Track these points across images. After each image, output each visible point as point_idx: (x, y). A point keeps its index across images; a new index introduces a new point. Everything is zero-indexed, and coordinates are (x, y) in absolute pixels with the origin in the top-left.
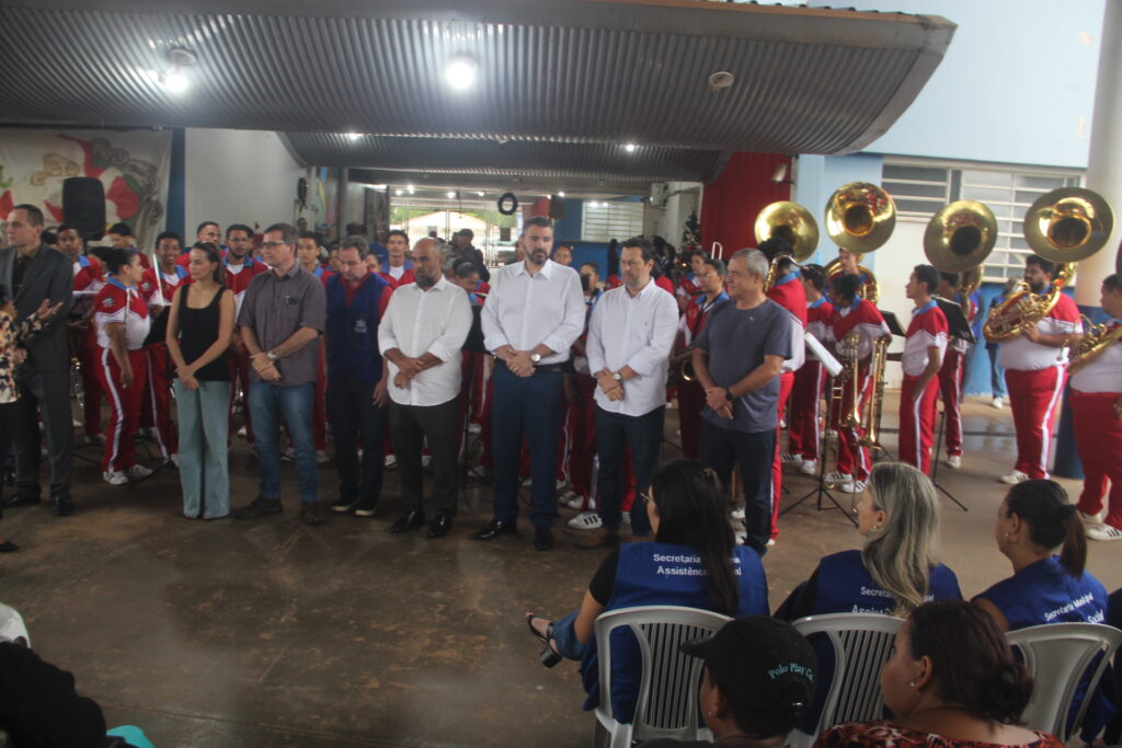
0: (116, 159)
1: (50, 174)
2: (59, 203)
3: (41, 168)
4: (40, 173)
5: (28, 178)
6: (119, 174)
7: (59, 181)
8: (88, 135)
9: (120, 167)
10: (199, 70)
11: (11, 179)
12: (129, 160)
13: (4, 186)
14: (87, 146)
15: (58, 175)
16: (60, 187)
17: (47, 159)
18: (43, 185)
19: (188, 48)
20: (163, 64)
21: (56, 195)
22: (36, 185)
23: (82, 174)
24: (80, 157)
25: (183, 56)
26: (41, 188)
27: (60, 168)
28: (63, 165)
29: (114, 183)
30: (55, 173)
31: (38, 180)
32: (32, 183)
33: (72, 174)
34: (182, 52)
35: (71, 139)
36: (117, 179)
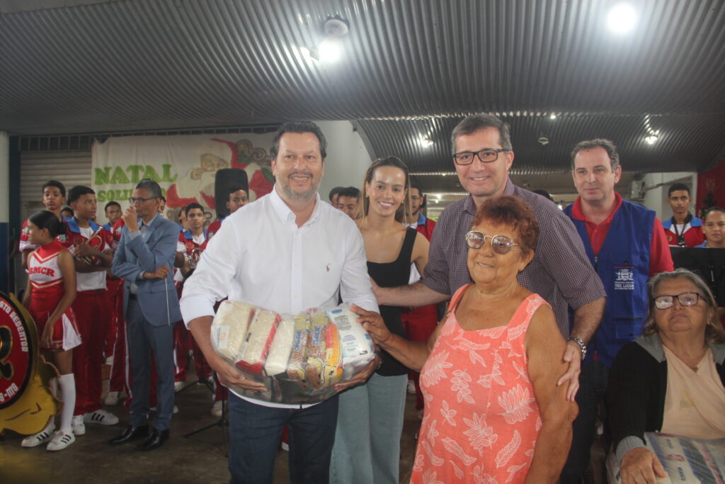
0: (257, 156)
1: (205, 170)
2: (212, 193)
3: (199, 166)
4: (198, 169)
5: (189, 174)
6: (258, 168)
7: (212, 175)
8: (235, 138)
9: (259, 163)
10: (349, 42)
11: (176, 175)
12: (266, 156)
13: (171, 180)
14: (234, 147)
15: (211, 171)
16: (213, 180)
17: (203, 157)
18: (200, 179)
19: (342, 17)
20: (316, 38)
21: (209, 187)
22: (195, 179)
23: (230, 167)
24: (228, 155)
25: (336, 26)
26: (198, 181)
27: (213, 165)
28: (216, 162)
29: (254, 175)
30: (209, 169)
31: (196, 175)
32: (192, 177)
33: (222, 168)
34: (338, 21)
35: (222, 141)
36: (257, 172)
